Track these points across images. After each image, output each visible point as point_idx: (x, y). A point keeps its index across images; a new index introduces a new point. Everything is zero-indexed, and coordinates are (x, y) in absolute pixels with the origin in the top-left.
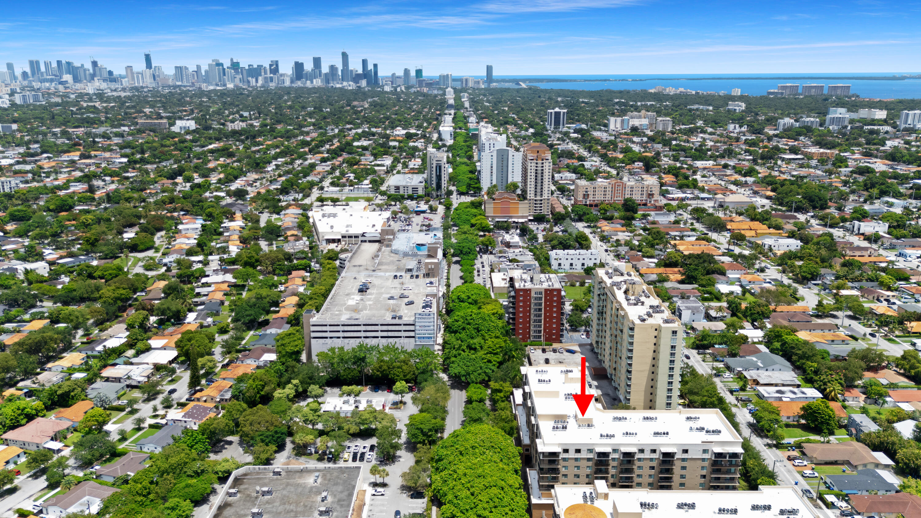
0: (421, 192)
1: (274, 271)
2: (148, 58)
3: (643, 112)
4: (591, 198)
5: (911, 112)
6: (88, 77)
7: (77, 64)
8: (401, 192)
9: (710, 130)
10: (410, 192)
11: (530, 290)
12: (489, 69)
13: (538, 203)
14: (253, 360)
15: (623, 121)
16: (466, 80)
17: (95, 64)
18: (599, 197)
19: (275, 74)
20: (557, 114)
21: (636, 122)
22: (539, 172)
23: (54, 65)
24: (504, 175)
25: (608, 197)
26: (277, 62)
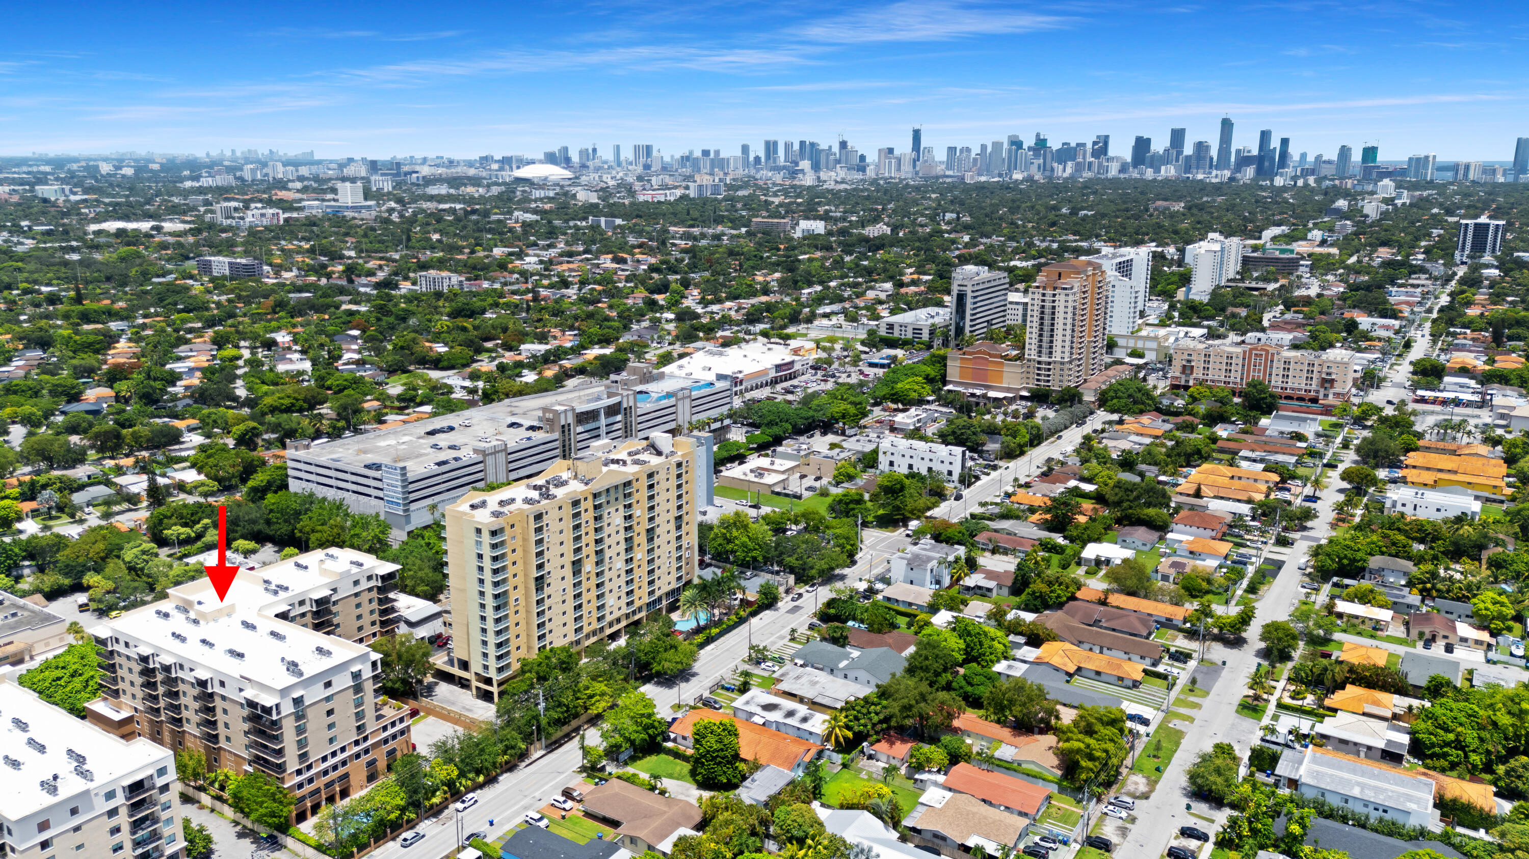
2: (917, 135)
4: (1199, 373)
6: (831, 164)
7: (823, 146)
8: (896, 334)
10: (910, 335)
13: (1042, 368)
16: (1467, 167)
17: (843, 145)
18: (1216, 375)
19: (1098, 157)
20: (1481, 229)
22: (1048, 311)
23: (796, 147)
26: (1107, 137)
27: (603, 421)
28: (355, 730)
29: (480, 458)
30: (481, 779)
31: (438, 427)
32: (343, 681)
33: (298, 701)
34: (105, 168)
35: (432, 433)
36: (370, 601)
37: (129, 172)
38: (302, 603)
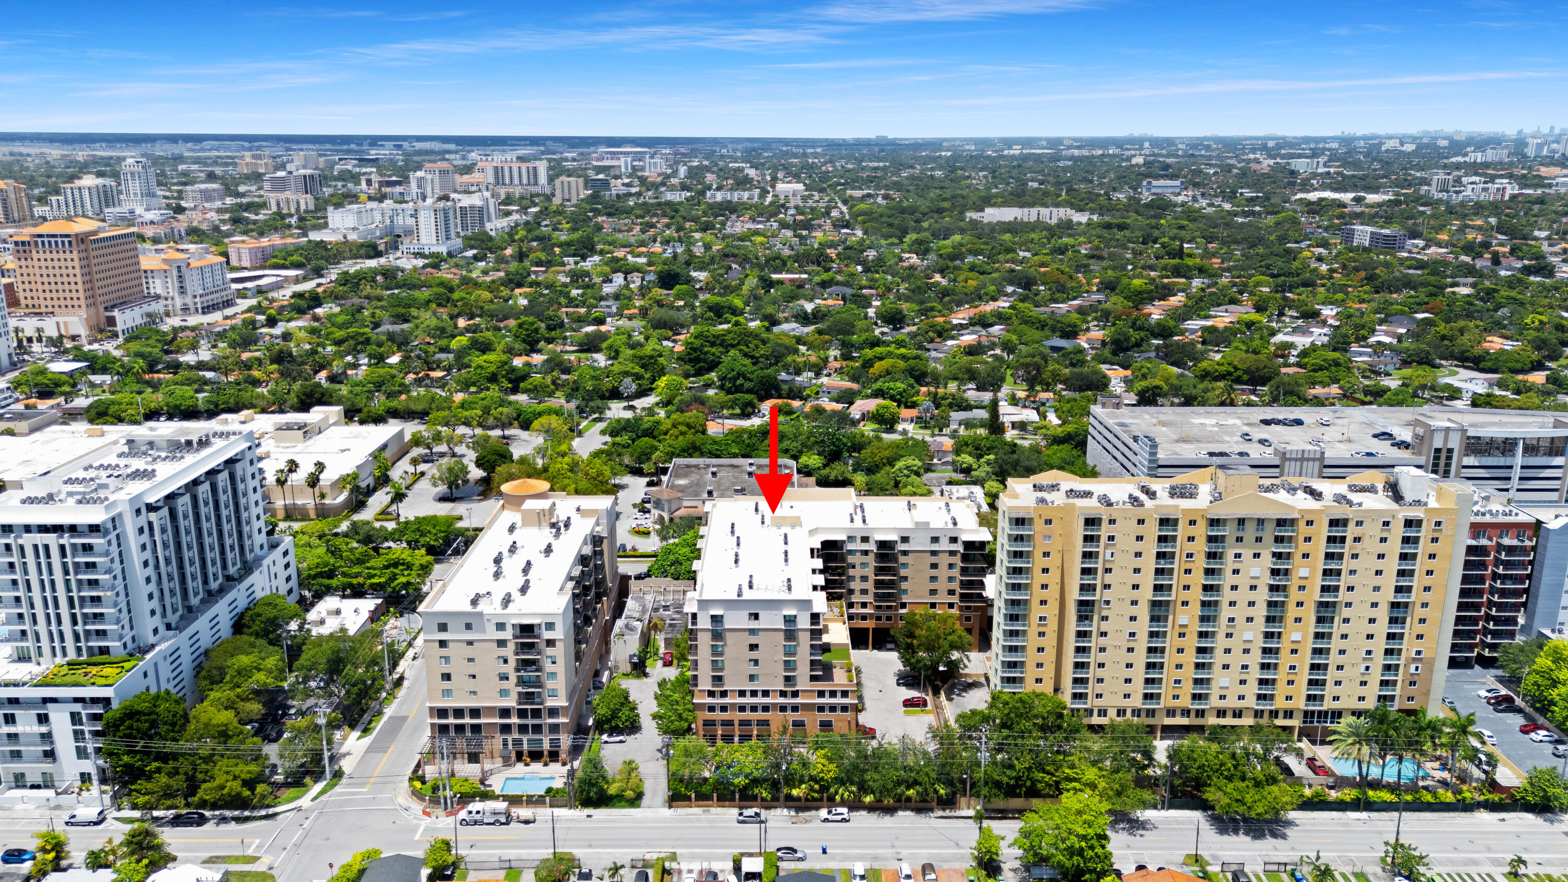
27: (1519, 459)
28: (782, 680)
29: (1277, 462)
30: (868, 799)
31: (1281, 417)
32: (772, 620)
33: (716, 619)
34: (1390, 144)
35: (1266, 422)
36: (951, 566)
37: (1409, 148)
38: (865, 539)
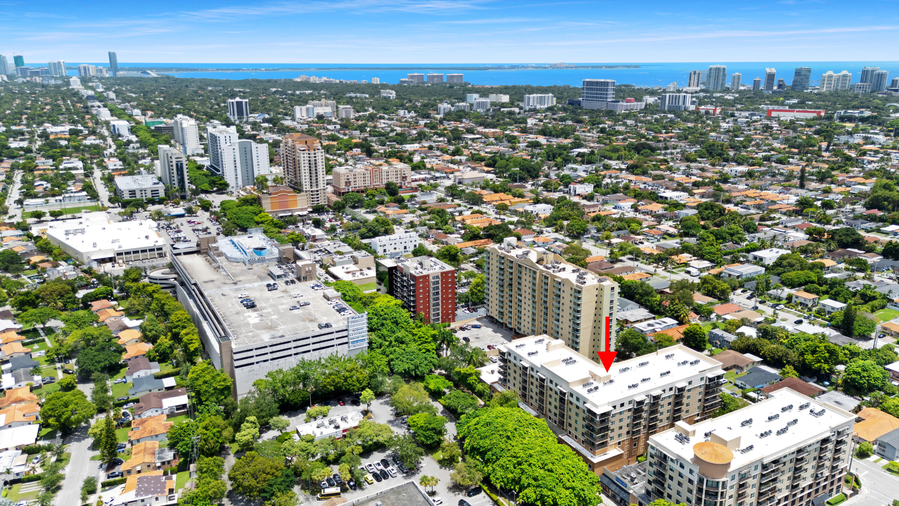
0: (162, 194)
1: (65, 305)
3: (323, 101)
4: (352, 185)
5: (531, 96)
8: (138, 196)
9: (386, 116)
10: (149, 196)
11: (428, 276)
12: (112, 56)
13: (314, 194)
14: (154, 410)
15: (308, 109)
16: (85, 68)
18: (360, 184)
20: (239, 104)
21: (321, 111)
22: (313, 162)
24: (250, 169)
25: (368, 183)
